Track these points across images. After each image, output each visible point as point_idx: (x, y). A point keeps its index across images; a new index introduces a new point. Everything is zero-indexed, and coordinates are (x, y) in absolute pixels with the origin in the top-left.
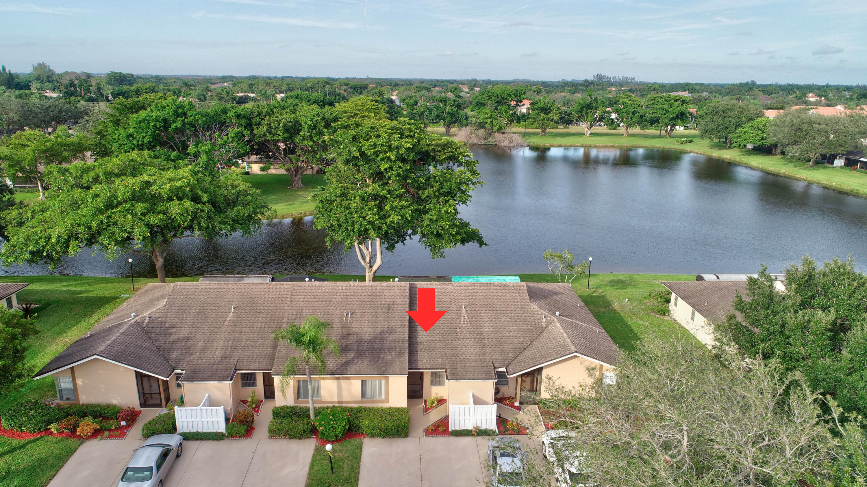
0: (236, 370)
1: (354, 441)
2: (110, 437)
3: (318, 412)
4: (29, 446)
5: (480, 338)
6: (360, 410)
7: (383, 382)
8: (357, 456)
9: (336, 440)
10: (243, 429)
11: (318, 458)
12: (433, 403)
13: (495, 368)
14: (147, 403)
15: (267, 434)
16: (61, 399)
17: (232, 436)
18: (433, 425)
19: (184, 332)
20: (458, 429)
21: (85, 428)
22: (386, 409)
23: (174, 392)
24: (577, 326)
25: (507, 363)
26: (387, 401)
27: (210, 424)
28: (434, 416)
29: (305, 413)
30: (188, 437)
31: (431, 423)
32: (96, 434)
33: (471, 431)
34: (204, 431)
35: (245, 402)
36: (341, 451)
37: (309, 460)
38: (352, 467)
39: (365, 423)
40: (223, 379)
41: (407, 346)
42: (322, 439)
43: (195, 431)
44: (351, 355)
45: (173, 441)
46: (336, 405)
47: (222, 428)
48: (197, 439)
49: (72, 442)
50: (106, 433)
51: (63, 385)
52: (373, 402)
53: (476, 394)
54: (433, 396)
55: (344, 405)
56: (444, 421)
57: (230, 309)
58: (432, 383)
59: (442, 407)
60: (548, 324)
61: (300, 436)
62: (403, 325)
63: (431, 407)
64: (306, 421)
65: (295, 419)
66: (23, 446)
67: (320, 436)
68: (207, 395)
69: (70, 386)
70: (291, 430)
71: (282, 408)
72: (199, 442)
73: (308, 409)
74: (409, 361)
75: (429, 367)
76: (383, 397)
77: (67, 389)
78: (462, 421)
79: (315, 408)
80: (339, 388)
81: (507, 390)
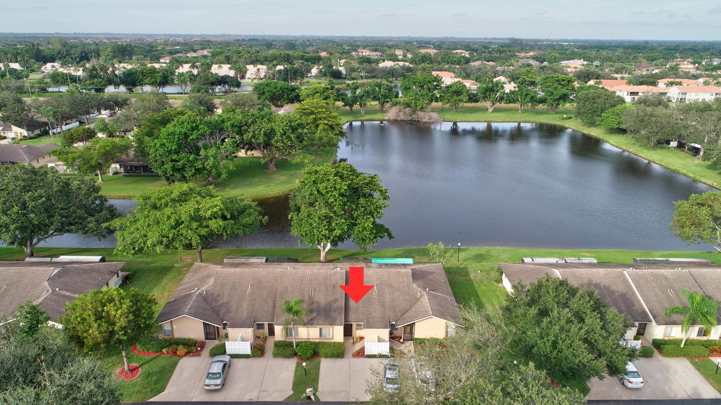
0: (255, 322)
1: (316, 360)
2: (193, 356)
3: (298, 344)
4: (154, 360)
5: (383, 304)
6: (319, 343)
7: (331, 329)
8: (317, 368)
9: (308, 359)
10: (260, 353)
11: (298, 368)
12: (357, 339)
13: (390, 322)
14: (209, 337)
15: (272, 355)
16: (165, 335)
17: (254, 356)
18: (357, 352)
19: (225, 299)
20: (369, 354)
21: (181, 351)
22: (332, 343)
23: (222, 332)
24: (438, 297)
25: (396, 319)
26: (333, 338)
27: (243, 350)
28: (358, 347)
29: (290, 345)
30: (233, 356)
31: (356, 350)
32: (187, 354)
33: (376, 355)
34: (240, 353)
35: (259, 338)
36: (310, 365)
37: (294, 369)
38: (315, 373)
39: (322, 351)
40: (249, 327)
41: (344, 309)
42: (300, 359)
43: (235, 353)
44: (315, 314)
45: (227, 358)
46: (306, 340)
47: (249, 352)
48: (237, 358)
49: (175, 358)
50: (192, 354)
51: (166, 328)
52: (326, 339)
53: (380, 336)
54: (358, 335)
55: (311, 340)
56: (362, 350)
57: (248, 286)
58: (357, 329)
59: (362, 342)
60: (421, 296)
61: (289, 357)
62: (342, 297)
63: (356, 341)
64: (291, 349)
65: (286, 348)
66: (152, 360)
67: (299, 357)
68: (240, 335)
69: (170, 328)
70: (284, 354)
71: (279, 341)
72: (238, 359)
73: (292, 343)
74: (345, 317)
75: (355, 321)
76: (331, 337)
77: (168, 330)
78: (372, 350)
79: (296, 342)
80: (308, 331)
81: (396, 333)
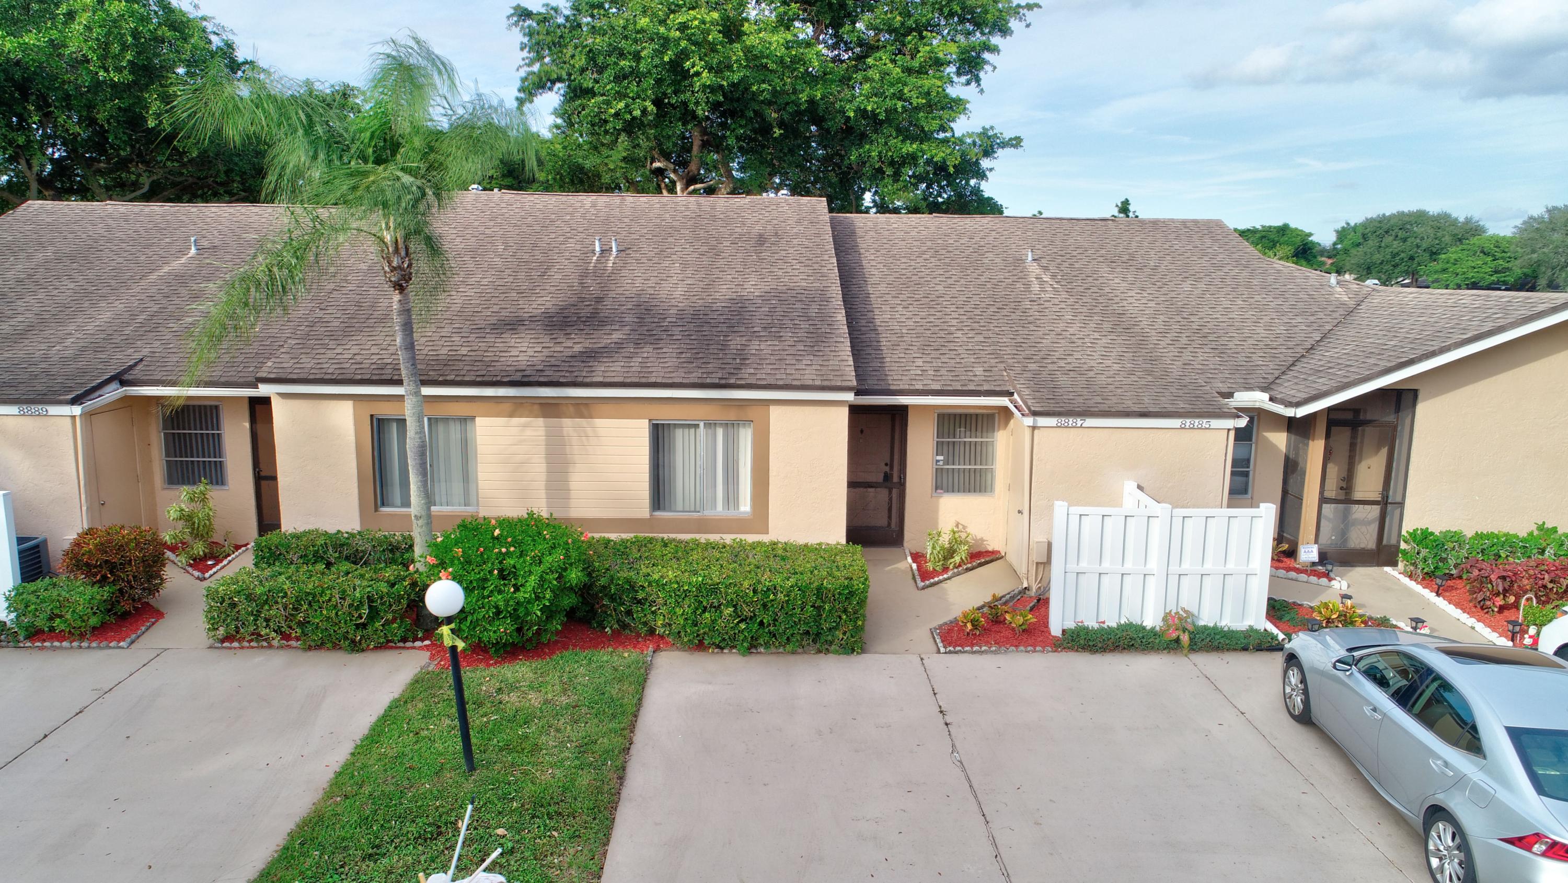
0: (121, 380)
1: (611, 657)
6: (641, 543)
7: (746, 437)
12: (951, 553)
15: (203, 631)
17: (37, 635)
20: (1092, 624)
22: (756, 548)
25: (1257, 382)
26: (760, 519)
28: (968, 592)
31: (957, 612)
36: (538, 687)
37: (365, 721)
44: (613, 335)
52: (704, 524)
54: (947, 531)
56: (1024, 605)
63: (945, 569)
75: (936, 386)
76: (745, 506)
78: (1107, 595)
80: (556, 461)
